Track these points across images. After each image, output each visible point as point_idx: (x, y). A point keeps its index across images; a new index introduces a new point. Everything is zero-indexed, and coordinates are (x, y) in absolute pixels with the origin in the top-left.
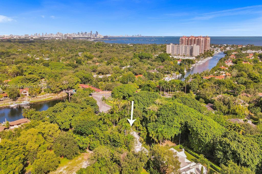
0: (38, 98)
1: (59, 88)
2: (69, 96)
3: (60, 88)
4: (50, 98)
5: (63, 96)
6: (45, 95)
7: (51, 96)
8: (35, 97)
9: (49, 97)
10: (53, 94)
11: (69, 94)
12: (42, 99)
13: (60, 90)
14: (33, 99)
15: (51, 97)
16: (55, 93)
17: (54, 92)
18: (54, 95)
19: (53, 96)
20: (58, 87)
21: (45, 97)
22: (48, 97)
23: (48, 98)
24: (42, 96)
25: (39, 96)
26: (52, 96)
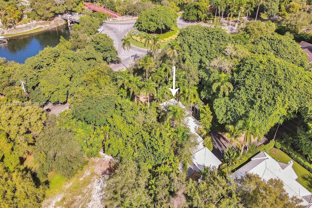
0: (18, 29)
1: (50, 11)
2: (69, 24)
3: (52, 12)
4: (38, 29)
5: (60, 25)
6: (28, 24)
7: (39, 24)
8: (13, 28)
9: (36, 26)
10: (41, 21)
11: (69, 21)
12: (25, 31)
13: (52, 15)
14: (10, 30)
15: (38, 26)
16: (46, 20)
17: (42, 18)
18: (44, 23)
19: (42, 26)
20: (48, 9)
21: (30, 27)
22: (34, 26)
23: (35, 28)
24: (24, 25)
25: (20, 26)
26: (41, 24)
